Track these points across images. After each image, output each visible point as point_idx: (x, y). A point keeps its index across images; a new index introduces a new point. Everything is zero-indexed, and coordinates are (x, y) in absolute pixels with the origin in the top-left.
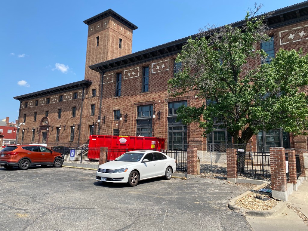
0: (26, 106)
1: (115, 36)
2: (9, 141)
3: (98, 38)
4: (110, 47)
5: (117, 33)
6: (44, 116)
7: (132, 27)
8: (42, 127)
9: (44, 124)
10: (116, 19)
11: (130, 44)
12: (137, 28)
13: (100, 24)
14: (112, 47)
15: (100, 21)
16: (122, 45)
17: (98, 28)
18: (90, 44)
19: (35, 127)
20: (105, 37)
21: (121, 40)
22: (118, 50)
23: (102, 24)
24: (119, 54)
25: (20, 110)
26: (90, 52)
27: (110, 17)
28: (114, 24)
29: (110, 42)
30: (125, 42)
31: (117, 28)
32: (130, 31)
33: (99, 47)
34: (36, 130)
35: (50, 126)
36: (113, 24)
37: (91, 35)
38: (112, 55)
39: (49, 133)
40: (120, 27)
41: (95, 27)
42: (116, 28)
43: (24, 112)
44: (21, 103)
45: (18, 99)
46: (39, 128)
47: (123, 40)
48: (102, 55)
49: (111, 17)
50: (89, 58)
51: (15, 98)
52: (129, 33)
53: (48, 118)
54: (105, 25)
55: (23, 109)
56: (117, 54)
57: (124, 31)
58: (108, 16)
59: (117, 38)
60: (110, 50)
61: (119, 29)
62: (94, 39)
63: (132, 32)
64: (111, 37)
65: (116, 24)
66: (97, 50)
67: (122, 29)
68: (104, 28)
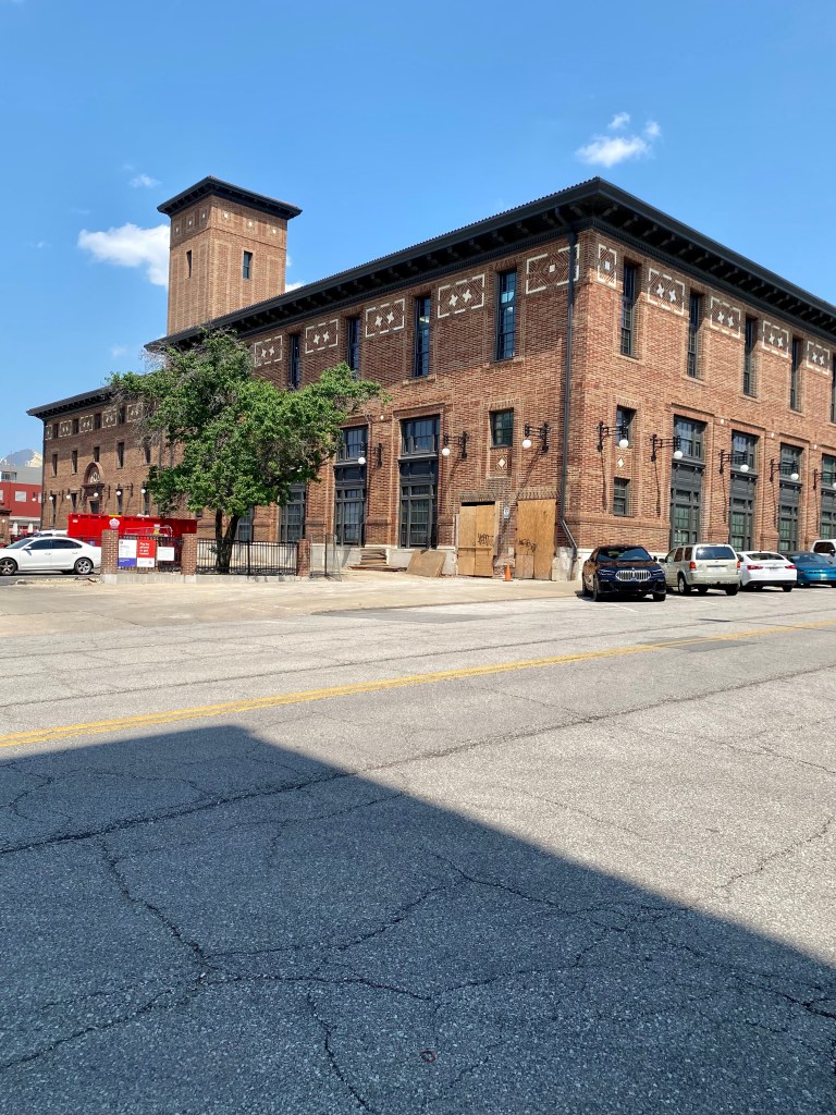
0: (56, 436)
1: (230, 246)
2: (29, 522)
3: (189, 253)
4: (215, 282)
5: (234, 237)
6: (91, 459)
7: (282, 213)
8: (89, 489)
9: (93, 480)
10: (231, 200)
11: (280, 260)
12: (298, 212)
13: (193, 215)
14: (221, 279)
15: (193, 207)
16: (254, 270)
17: (189, 227)
18: (175, 272)
19: (74, 489)
20: (203, 253)
21: (249, 255)
22: (242, 284)
23: (198, 215)
24: (245, 293)
25: (45, 442)
26: (174, 293)
27: (213, 196)
28: (226, 216)
29: (215, 267)
30: (262, 259)
31: (236, 223)
32: (276, 224)
33: (191, 280)
34: (78, 496)
35: (103, 486)
36: (221, 216)
37: (176, 245)
38: (221, 301)
39: (104, 504)
40: (245, 219)
41: (184, 223)
42: (232, 225)
43: (53, 451)
44: (45, 424)
45: (37, 415)
46: (84, 490)
47: (254, 255)
48: (197, 304)
49: (213, 198)
50: (174, 309)
51: (30, 413)
52: (274, 232)
53: (100, 467)
54: (202, 220)
55: (51, 442)
56: (237, 298)
57: (259, 230)
58: (207, 196)
59: (236, 252)
60: (215, 289)
61: (241, 224)
62: (182, 258)
63: (284, 227)
64: (216, 252)
65: (232, 215)
66: (187, 288)
67: (250, 225)
68: (200, 227)
